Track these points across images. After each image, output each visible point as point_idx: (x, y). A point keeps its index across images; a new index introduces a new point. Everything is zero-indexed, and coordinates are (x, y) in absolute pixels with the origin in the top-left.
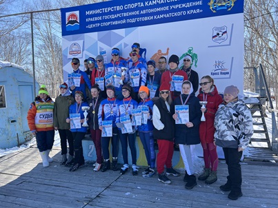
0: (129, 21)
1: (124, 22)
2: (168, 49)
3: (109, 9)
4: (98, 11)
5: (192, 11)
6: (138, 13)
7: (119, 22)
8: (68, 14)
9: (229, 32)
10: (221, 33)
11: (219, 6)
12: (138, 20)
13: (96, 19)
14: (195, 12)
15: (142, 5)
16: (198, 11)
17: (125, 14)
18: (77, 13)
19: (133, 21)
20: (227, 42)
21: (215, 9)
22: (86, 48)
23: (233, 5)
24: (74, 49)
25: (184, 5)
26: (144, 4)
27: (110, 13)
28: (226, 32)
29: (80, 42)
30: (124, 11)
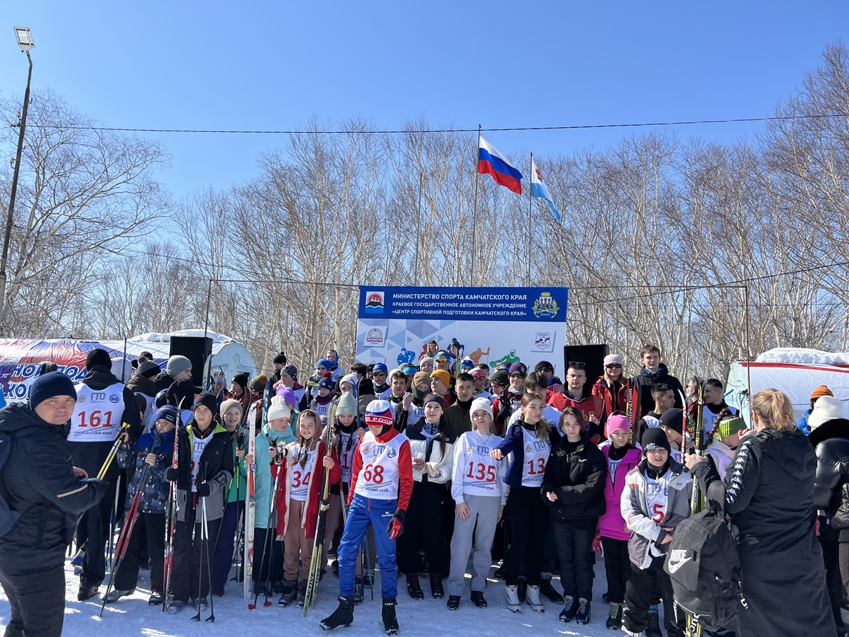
0: (446, 312)
1: (440, 312)
2: (489, 349)
3: (423, 296)
4: (408, 296)
5: (515, 313)
6: (456, 305)
7: (434, 312)
8: (369, 294)
9: (552, 339)
10: (544, 339)
11: (543, 313)
12: (457, 312)
13: (406, 304)
14: (518, 314)
15: (462, 297)
16: (522, 313)
17: (441, 305)
18: (382, 294)
19: (451, 313)
20: (550, 349)
21: (539, 314)
22: (390, 336)
23: (556, 313)
24: (373, 336)
25: (507, 305)
26: (464, 297)
27: (423, 300)
28: (549, 339)
29: (383, 329)
30: (440, 300)
